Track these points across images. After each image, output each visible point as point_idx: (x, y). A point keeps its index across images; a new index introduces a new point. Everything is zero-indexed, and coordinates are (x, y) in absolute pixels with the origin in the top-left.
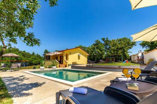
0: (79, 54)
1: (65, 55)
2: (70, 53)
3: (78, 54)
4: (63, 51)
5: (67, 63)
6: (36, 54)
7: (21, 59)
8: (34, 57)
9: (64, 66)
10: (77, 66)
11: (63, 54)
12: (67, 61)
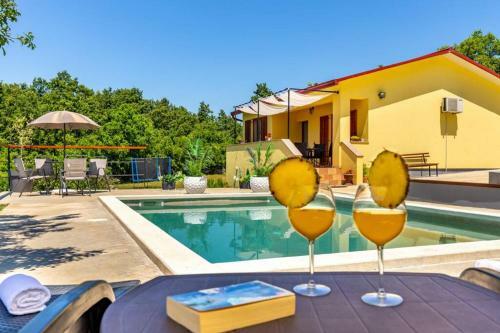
0: (450, 96)
1: (345, 107)
2: (381, 96)
3: (443, 93)
4: (333, 83)
5: (354, 157)
6: (216, 114)
7: (148, 141)
8: (207, 132)
9: (339, 178)
10: (434, 178)
11: (330, 105)
12: (357, 148)
